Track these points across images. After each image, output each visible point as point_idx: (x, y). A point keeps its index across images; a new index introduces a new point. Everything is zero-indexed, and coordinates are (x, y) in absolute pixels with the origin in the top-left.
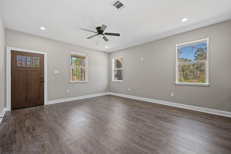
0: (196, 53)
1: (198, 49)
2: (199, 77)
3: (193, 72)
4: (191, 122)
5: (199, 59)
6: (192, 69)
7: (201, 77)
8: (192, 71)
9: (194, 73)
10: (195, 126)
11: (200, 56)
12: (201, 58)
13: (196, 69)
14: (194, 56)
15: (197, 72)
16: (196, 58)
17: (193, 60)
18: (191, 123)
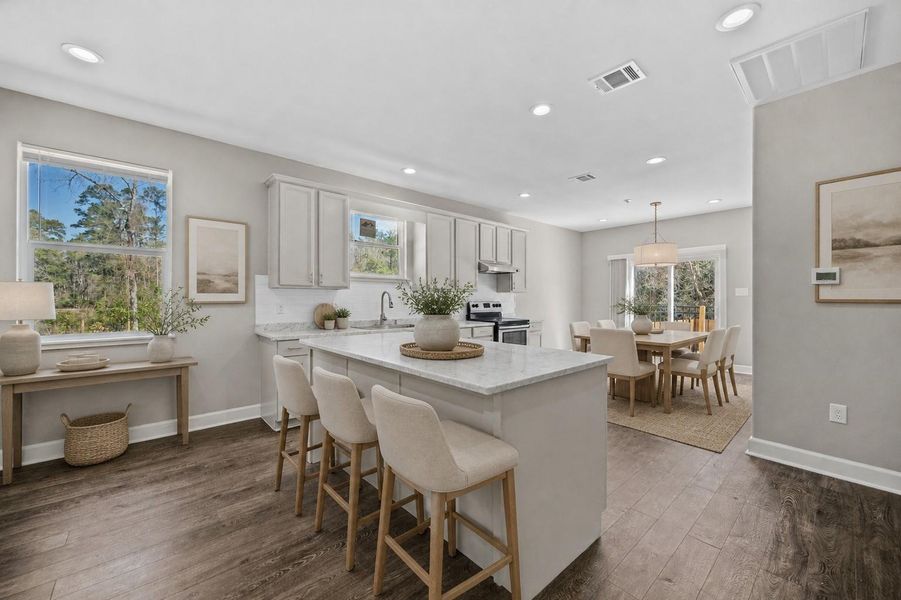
0: (83, 196)
1: (93, 184)
2: (99, 298)
3: (71, 276)
4: (123, 502)
5: (96, 226)
6: (65, 260)
7: (105, 298)
8: (65, 271)
9: (74, 279)
10: (145, 509)
11: (103, 214)
12: (106, 222)
13: (81, 263)
14: (76, 210)
15: (86, 276)
16: (81, 217)
17: (72, 225)
18: (122, 506)
